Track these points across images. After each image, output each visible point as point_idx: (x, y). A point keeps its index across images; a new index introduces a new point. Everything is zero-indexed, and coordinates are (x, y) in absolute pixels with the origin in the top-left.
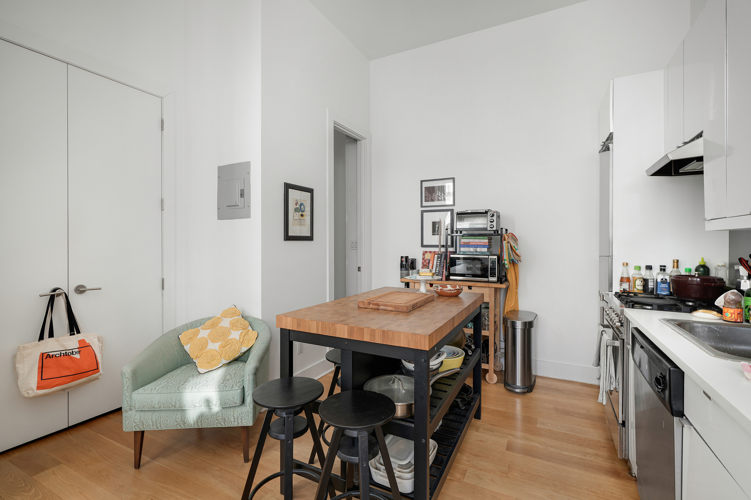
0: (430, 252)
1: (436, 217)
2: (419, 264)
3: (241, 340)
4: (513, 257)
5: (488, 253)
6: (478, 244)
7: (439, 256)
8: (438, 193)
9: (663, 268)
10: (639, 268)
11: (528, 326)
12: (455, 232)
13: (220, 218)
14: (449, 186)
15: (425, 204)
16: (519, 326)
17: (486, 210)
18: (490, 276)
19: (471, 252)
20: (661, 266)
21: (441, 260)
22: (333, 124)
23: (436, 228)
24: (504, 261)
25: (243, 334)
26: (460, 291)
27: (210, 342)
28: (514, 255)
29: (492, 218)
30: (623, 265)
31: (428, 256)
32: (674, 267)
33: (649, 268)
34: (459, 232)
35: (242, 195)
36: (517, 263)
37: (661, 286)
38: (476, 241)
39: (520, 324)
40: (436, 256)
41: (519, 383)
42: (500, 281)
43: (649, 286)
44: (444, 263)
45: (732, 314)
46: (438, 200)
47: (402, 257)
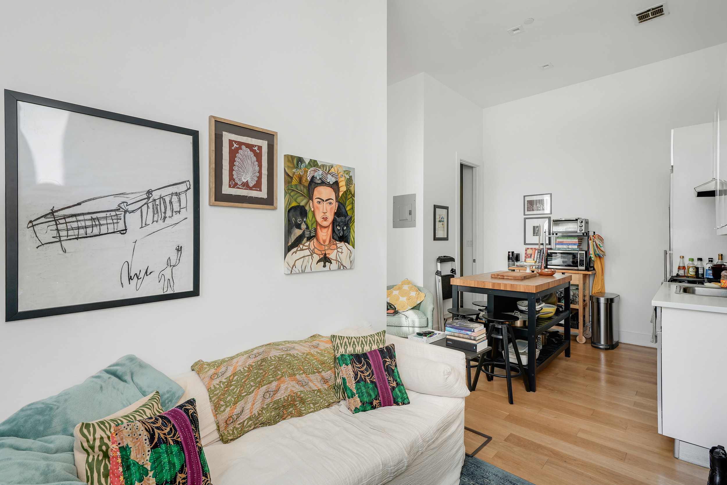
0: (532, 249)
1: (536, 222)
2: (522, 257)
3: (417, 297)
4: (598, 252)
5: (578, 249)
6: (570, 243)
7: (539, 251)
8: (538, 205)
9: (710, 260)
10: (693, 260)
11: (610, 302)
12: (552, 234)
13: (394, 227)
14: (547, 198)
15: (527, 213)
16: (602, 301)
17: (577, 218)
18: (580, 266)
19: (564, 248)
20: (709, 258)
21: (540, 254)
22: (460, 161)
23: (536, 231)
24: (590, 255)
25: (417, 294)
26: (554, 272)
27: (400, 297)
28: (599, 251)
29: (581, 224)
30: (680, 258)
31: (529, 252)
32: (719, 259)
33: (700, 259)
34: (555, 234)
35: (410, 213)
36: (602, 257)
37: (708, 272)
38: (568, 240)
39: (603, 299)
40: (537, 251)
41: (602, 342)
42: (587, 269)
43: (699, 273)
44: (543, 256)
45: (724, 283)
46: (538, 210)
47: (509, 252)
